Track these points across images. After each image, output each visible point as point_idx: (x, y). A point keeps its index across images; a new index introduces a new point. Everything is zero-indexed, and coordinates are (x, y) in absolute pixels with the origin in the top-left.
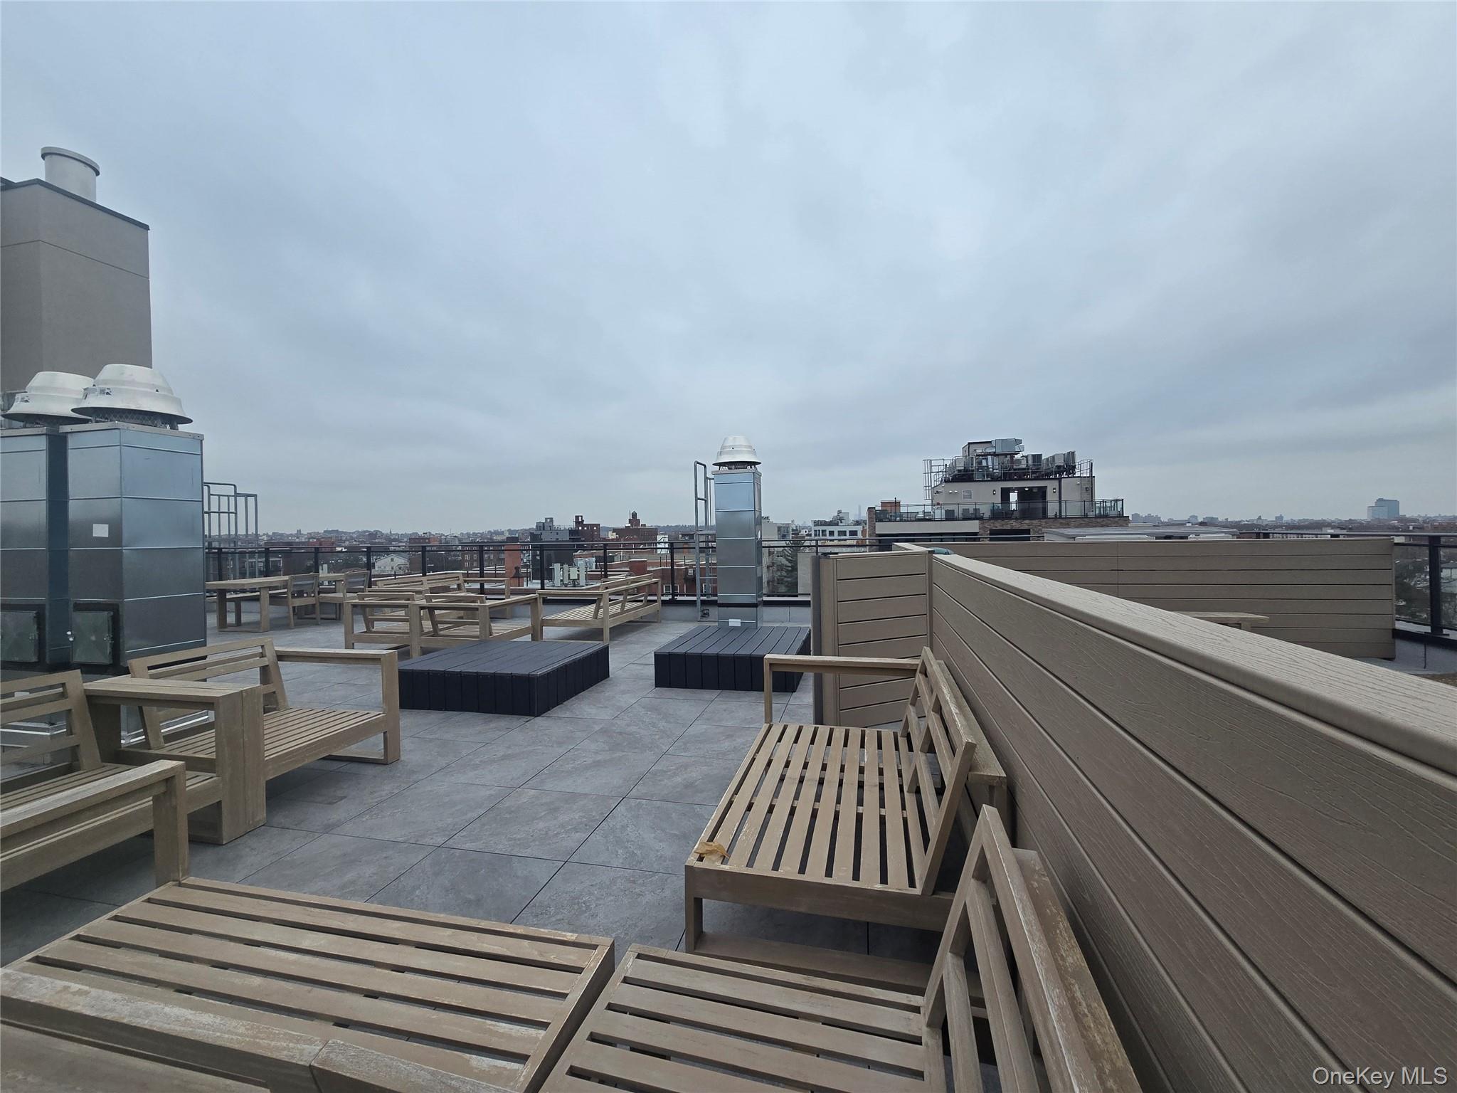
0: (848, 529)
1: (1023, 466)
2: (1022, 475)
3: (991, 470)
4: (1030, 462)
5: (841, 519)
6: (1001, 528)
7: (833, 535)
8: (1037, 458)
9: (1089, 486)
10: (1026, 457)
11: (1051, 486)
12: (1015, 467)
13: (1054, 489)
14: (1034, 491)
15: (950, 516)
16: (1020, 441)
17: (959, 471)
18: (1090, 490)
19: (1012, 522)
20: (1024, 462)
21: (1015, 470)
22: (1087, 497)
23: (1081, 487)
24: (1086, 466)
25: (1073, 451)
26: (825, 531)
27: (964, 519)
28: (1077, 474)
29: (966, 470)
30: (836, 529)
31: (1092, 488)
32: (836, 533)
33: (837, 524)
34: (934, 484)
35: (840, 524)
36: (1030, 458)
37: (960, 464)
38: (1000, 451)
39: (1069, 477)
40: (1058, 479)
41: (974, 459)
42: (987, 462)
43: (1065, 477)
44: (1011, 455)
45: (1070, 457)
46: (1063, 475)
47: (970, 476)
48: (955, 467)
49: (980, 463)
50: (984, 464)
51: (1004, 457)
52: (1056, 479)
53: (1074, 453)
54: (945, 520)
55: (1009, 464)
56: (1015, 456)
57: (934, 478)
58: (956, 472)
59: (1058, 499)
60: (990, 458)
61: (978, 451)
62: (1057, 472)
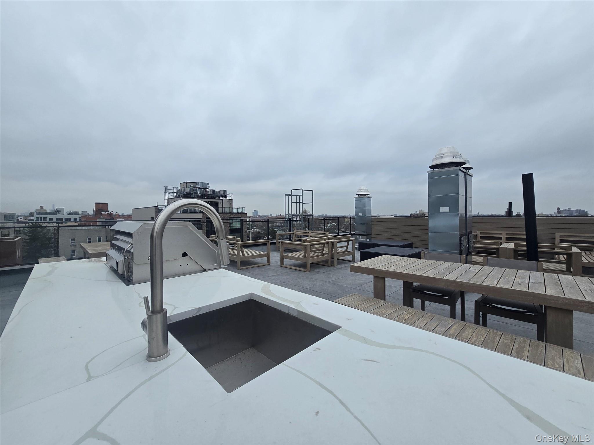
0: (64, 217)
2: (209, 197)
3: (197, 194)
4: (212, 192)
5: (58, 211)
7: (53, 220)
8: (214, 191)
9: (231, 203)
11: (220, 202)
12: (207, 194)
14: (213, 203)
16: (209, 184)
17: (187, 193)
18: (231, 204)
20: (210, 192)
21: (207, 195)
22: (230, 206)
23: (229, 202)
24: (230, 196)
26: (46, 217)
27: (190, 213)
28: (228, 198)
29: (190, 193)
32: (55, 219)
33: (56, 214)
34: (170, 198)
35: (58, 214)
36: (212, 191)
37: (187, 190)
38: (201, 187)
39: (225, 199)
40: (222, 199)
41: (193, 189)
42: (196, 190)
43: (224, 199)
44: (205, 189)
45: (225, 192)
46: (223, 198)
47: (190, 195)
48: (185, 192)
49: (194, 191)
50: (195, 191)
51: (202, 189)
52: (221, 199)
53: (226, 190)
54: (183, 213)
55: (204, 192)
56: (207, 189)
57: (169, 195)
58: (186, 193)
59: (222, 206)
60: (198, 189)
61: (192, 186)
62: (221, 197)
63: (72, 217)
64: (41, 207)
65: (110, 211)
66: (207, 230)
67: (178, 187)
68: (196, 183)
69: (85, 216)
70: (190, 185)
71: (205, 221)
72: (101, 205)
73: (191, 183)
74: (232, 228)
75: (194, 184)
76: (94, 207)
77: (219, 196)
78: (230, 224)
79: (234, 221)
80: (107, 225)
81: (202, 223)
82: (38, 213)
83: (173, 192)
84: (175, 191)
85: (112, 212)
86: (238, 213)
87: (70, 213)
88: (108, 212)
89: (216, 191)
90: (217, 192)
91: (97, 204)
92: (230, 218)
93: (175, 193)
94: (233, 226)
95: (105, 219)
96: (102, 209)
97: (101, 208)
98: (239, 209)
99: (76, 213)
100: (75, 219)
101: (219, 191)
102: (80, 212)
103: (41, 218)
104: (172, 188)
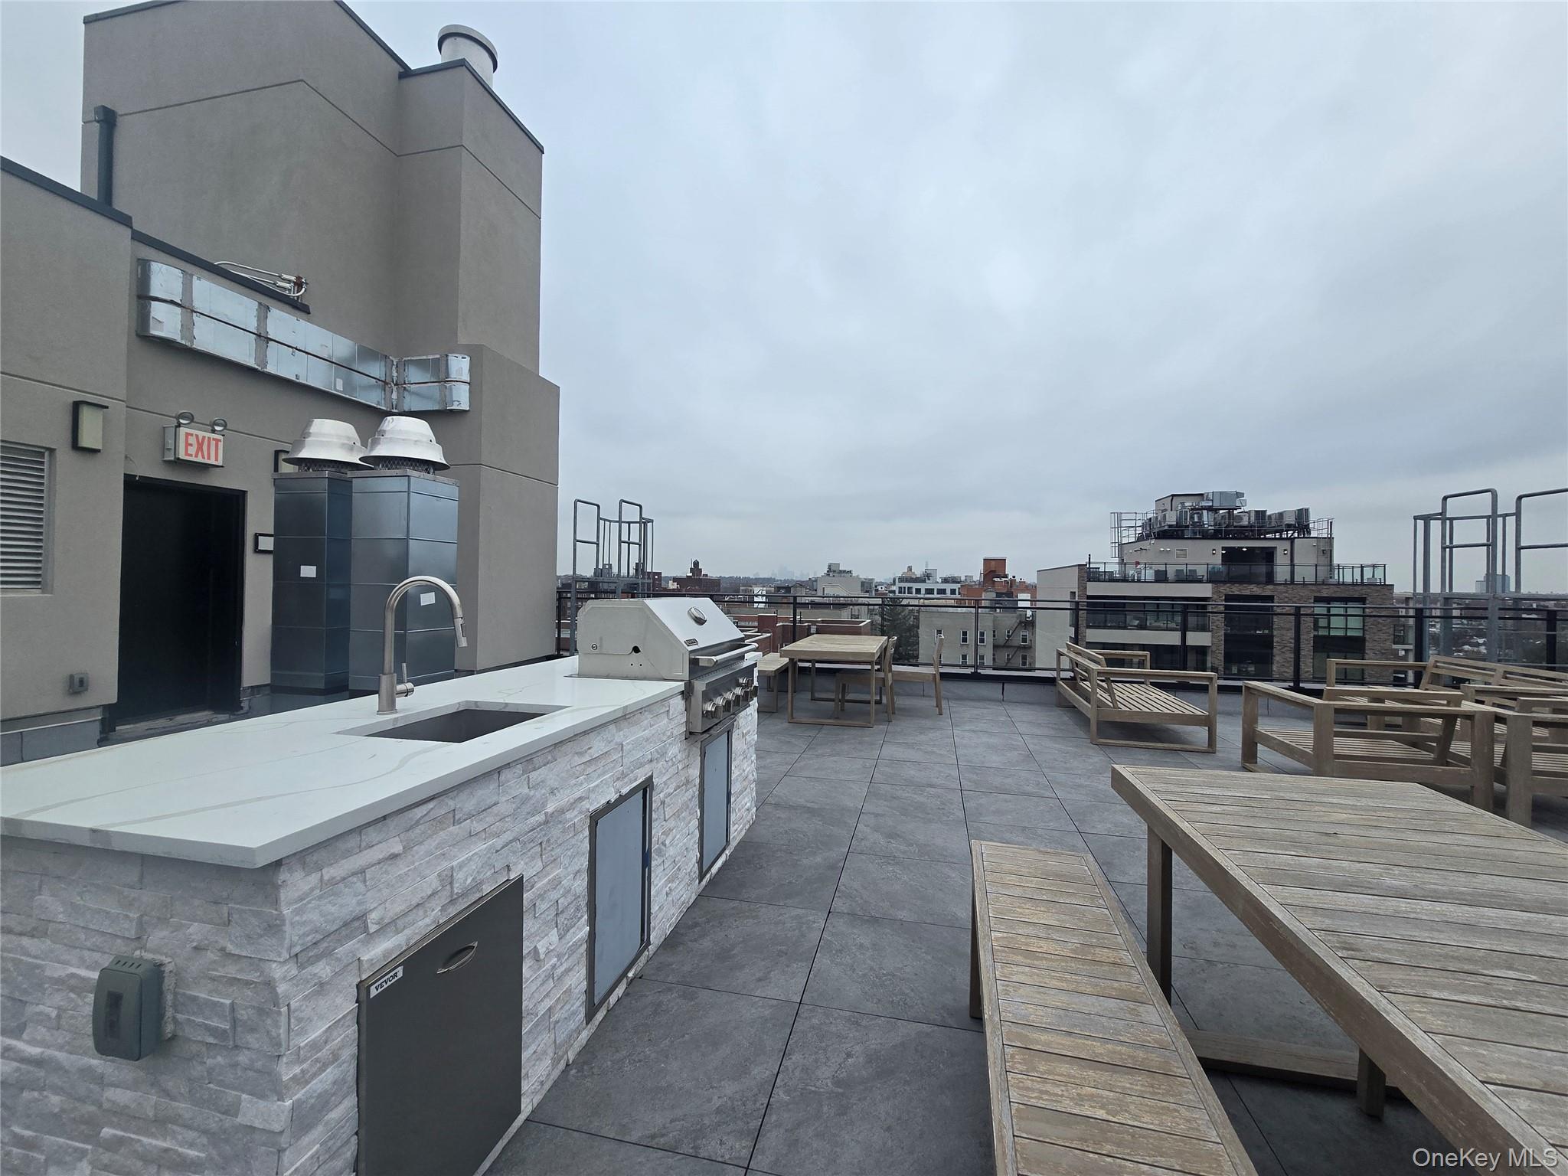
0: (936, 587)
1: (1245, 522)
2: (1242, 533)
3: (1206, 526)
4: (1253, 519)
5: (928, 576)
6: (1238, 593)
7: (920, 593)
8: (1260, 514)
9: (1327, 549)
10: (1249, 512)
11: (1281, 548)
12: (1235, 524)
13: (1285, 550)
14: (1257, 551)
15: (1161, 578)
16: (1242, 495)
17: (1170, 526)
18: (1328, 553)
19: (1252, 586)
20: (1246, 518)
21: (1235, 527)
22: (1323, 560)
23: (1318, 549)
24: (1324, 525)
25: (1306, 507)
26: (912, 588)
27: (1177, 582)
28: (1314, 534)
29: (1178, 525)
30: (923, 586)
31: (1331, 551)
32: (923, 591)
33: (924, 581)
34: (1125, 541)
35: (927, 581)
36: (1253, 515)
37: (1172, 519)
38: (1216, 505)
39: (1304, 538)
40: (1290, 539)
41: (1188, 513)
42: (1201, 516)
43: (1298, 538)
44: (1230, 510)
45: (1302, 515)
46: (1296, 535)
47: (1180, 532)
48: (1165, 522)
49: (1192, 518)
50: (1196, 520)
51: (1221, 512)
52: (1287, 539)
53: (1307, 510)
54: (1156, 581)
55: (1227, 520)
56: (1235, 512)
57: (1125, 533)
58: (1166, 528)
59: (1289, 562)
60: (1205, 512)
61: (1186, 504)
62: (1287, 531)
63: (948, 587)
64: (909, 567)
65: (1010, 577)
66: (1225, 634)
67: (1149, 510)
68: (1202, 495)
69: (967, 587)
70: (1183, 503)
71: (1222, 608)
72: (993, 563)
73: (1185, 498)
74: (1322, 632)
75: (1196, 497)
76: (981, 567)
77: (1279, 528)
78: (1316, 622)
79: (1331, 613)
80: (998, 608)
81: (1212, 613)
82: (902, 580)
83: (1132, 527)
84: (1139, 523)
85: (1014, 577)
86: (1353, 584)
87: (945, 581)
88: (1006, 577)
89: (1268, 513)
90: (1273, 517)
91: (987, 561)
92: (1318, 600)
93: (1141, 528)
94: (1329, 627)
95: (997, 593)
96: (994, 571)
97: (994, 568)
98: (1357, 572)
99: (954, 580)
100: (953, 592)
101: (1281, 515)
102: (963, 579)
103: (905, 588)
104: (1133, 516)
